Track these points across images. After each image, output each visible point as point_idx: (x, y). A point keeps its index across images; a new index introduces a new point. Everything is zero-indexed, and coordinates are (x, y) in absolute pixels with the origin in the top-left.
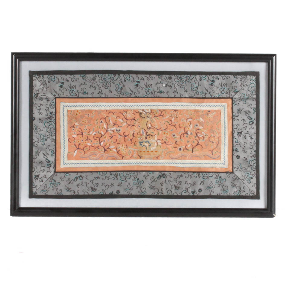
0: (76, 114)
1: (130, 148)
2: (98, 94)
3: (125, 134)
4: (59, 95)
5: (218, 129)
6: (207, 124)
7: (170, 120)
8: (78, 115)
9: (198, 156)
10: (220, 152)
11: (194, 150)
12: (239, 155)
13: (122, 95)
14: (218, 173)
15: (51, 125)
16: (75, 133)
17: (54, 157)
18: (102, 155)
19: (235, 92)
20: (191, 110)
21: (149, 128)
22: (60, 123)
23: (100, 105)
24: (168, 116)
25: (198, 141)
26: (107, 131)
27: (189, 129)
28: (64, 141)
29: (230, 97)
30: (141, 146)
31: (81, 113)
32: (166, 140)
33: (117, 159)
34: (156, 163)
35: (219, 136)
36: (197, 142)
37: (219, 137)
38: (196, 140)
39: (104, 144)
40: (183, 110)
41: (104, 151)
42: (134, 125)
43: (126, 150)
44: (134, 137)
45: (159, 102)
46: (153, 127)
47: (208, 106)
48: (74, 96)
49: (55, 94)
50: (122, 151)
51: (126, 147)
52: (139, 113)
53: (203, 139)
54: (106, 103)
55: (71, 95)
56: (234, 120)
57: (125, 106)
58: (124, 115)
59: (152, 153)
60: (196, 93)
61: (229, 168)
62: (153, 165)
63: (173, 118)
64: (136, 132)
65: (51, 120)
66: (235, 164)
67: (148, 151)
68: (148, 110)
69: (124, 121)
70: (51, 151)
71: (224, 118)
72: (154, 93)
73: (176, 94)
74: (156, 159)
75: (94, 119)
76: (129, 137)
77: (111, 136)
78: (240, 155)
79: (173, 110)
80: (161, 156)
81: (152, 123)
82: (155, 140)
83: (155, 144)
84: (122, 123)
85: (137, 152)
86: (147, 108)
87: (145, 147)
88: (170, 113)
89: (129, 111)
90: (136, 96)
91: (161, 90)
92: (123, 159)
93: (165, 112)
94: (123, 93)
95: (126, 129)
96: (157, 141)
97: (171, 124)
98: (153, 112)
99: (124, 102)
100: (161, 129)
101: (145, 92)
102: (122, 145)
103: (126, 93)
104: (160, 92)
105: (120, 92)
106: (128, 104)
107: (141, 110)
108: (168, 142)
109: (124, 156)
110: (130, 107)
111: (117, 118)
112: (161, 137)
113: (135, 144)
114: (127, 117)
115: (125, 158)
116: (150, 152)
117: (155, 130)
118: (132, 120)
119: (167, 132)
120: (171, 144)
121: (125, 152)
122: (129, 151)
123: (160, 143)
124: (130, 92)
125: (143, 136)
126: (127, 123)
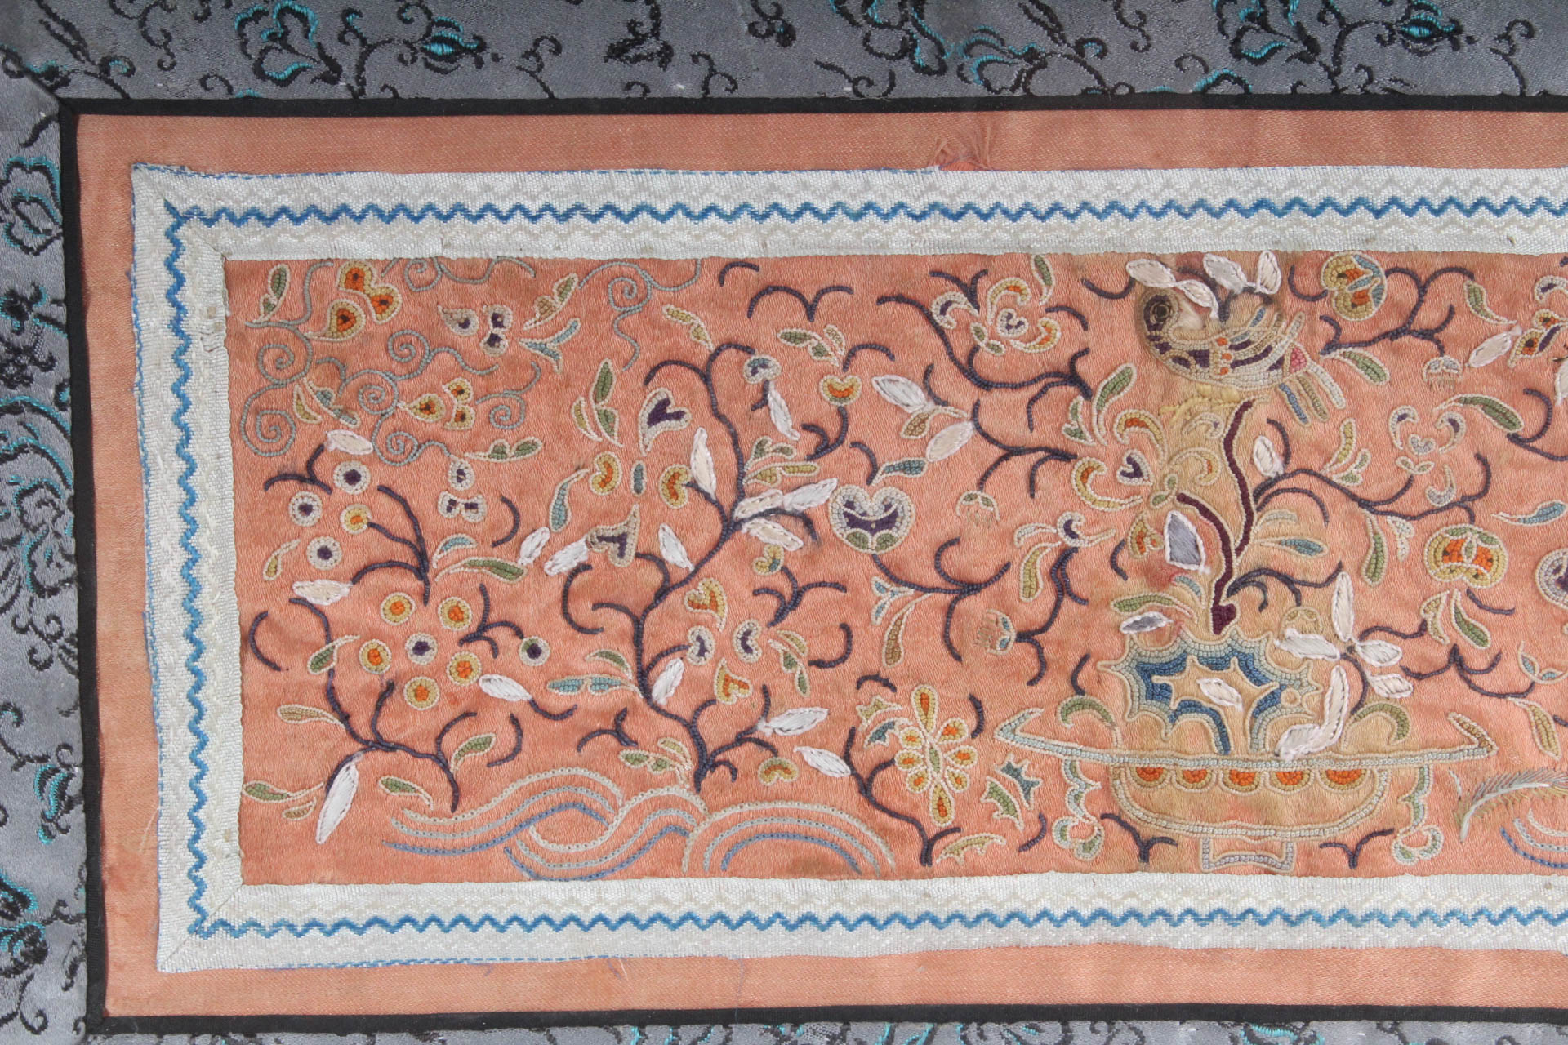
0: (332, 321)
1: (1021, 742)
2: (615, 64)
3: (955, 560)
4: (117, 70)
8: (362, 321)
13: (925, 70)
15: (21, 449)
16: (325, 553)
17: (74, 845)
18: (673, 814)
21: (1258, 492)
22: (133, 423)
23: (642, 198)
24: (1501, 343)
26: (730, 526)
28: (197, 655)
30: (1152, 711)
31: (399, 298)
32: (1466, 643)
33: (853, 869)
34: (1333, 919)
39: (689, 681)
41: (698, 777)
42: (1063, 456)
43: (964, 757)
44: (1067, 601)
45: (1390, 162)
46: (1303, 481)
48: (302, 90)
49: (66, 62)
50: (914, 770)
51: (967, 723)
52: (1132, 297)
54: (714, 176)
55: (260, 73)
57: (958, 216)
58: (947, 321)
59: (1286, 800)
62: (1304, 937)
64: (1092, 547)
65: (18, 394)
67: (1240, 768)
68: (1250, 263)
69: (941, 402)
70: (34, 770)
72: (1338, 47)
74: (1343, 861)
75: (567, 383)
76: (1001, 594)
77: (788, 592)
80: (1400, 838)
81: (1293, 427)
82: (1333, 638)
83: (1327, 683)
84: (923, 421)
85: (1099, 785)
86: (1236, 233)
87: (1211, 726)
88: (1530, 299)
89: (1011, 280)
90: (1099, 78)
91: (1428, 8)
92: (930, 876)
93: (1472, 291)
94: (934, 40)
95: (971, 498)
96: (1351, 649)
97: (1540, 434)
98: (1313, 291)
99: (951, 163)
100: (1408, 495)
101: (1214, 33)
102: (915, 702)
103: (979, 42)
104: (1415, 31)
105: (901, 34)
106: (993, 187)
107: (1159, 259)
108: (1492, 666)
109: (942, 834)
110: (1028, 227)
111: (855, 362)
112: (1405, 604)
113: (1079, 691)
114: (978, 354)
115: (960, 859)
116: (1268, 789)
117: (1333, 518)
118: (1043, 391)
119: (1481, 536)
120: (1532, 685)
121: (958, 780)
122: (1009, 769)
123: (1388, 670)
124: (1026, 34)
125: (1188, 595)
126: (984, 419)
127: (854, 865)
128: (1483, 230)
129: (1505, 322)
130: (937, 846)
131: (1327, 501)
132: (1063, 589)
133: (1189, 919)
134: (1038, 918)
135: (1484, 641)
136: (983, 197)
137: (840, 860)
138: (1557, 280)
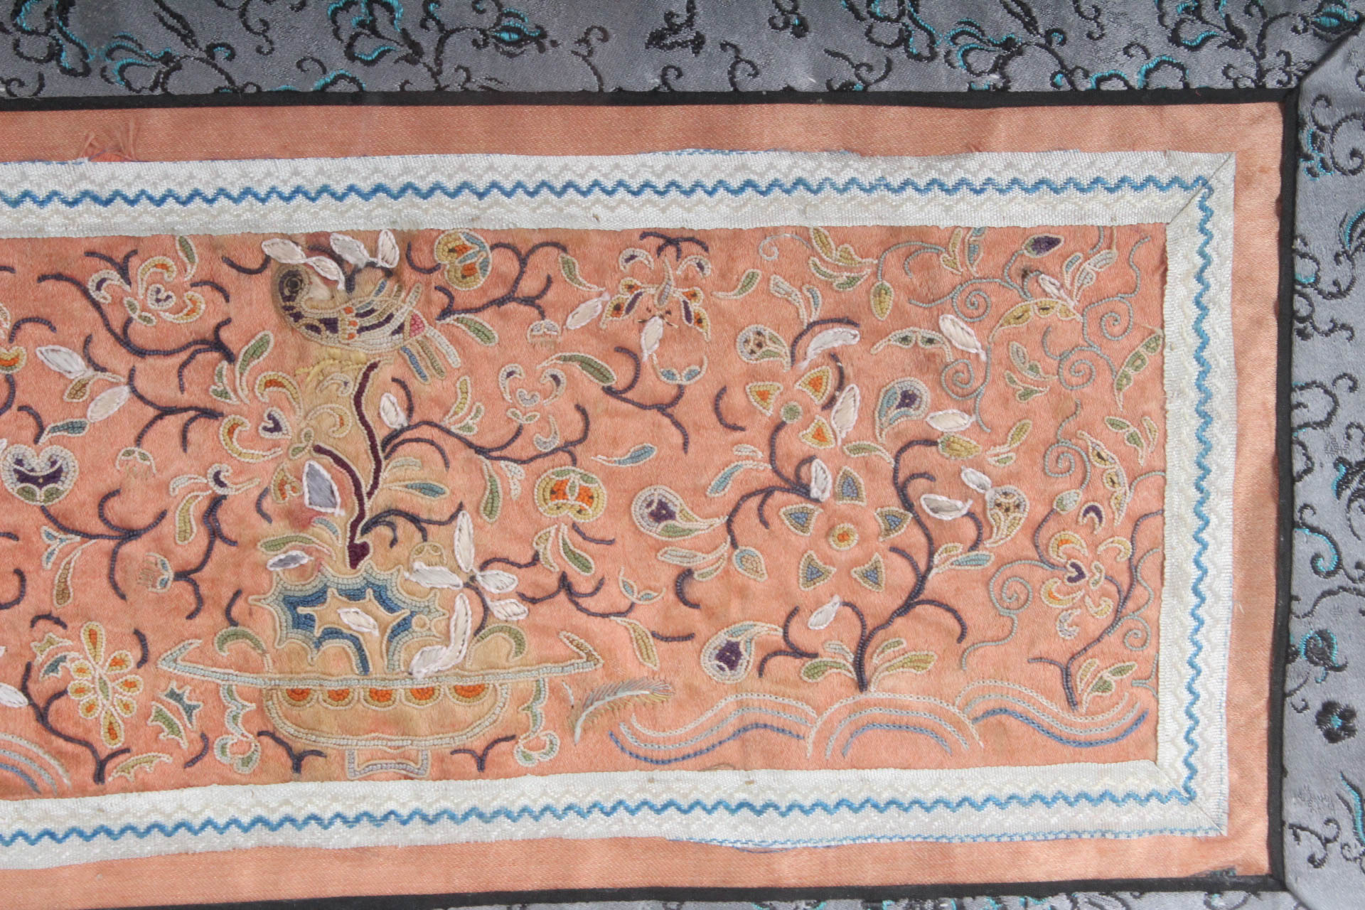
1: (182, 669)
3: (116, 509)
5: (1132, 429)
6: (1020, 388)
7: (621, 350)
9: (919, 729)
10: (1151, 677)
11: (874, 661)
12: (1343, 701)
13: (71, 72)
14: (1126, 895)
19: (1321, 32)
20: (842, 236)
21: (386, 442)
24: (592, 308)
25: (915, 567)
27: (819, 435)
29: (1271, 83)
30: (297, 638)
32: (573, 571)
33: (34, 790)
34: (466, 816)
35: (1140, 508)
36: (909, 579)
37: (1137, 522)
38: (894, 549)
40: (764, 232)
42: (210, 414)
43: (131, 685)
44: (219, 545)
45: (489, 151)
46: (426, 432)
47: (1030, 180)
50: (85, 699)
51: (133, 655)
52: (268, 272)
53: (974, 546)
56: (1303, 335)
57: (107, 202)
58: (102, 296)
59: (420, 712)
60: (903, 40)
61: (1237, 834)
62: (441, 834)
63: (655, 328)
64: (240, 494)
66: (1299, 794)
67: (378, 686)
68: (371, 240)
69: (99, 369)
71: (1194, 312)
72: (439, 50)
73: (683, 57)
74: (472, 765)
76: (158, 540)
78: (1356, 704)
79: (645, 234)
80: (521, 742)
81: (415, 384)
82: (456, 569)
83: (452, 610)
84: (84, 386)
85: (253, 706)
86: (357, 215)
87: (351, 650)
88: (615, 269)
89: (158, 259)
90: (229, 78)
91: (517, 16)
92: (103, 792)
93: (566, 263)
94: (78, 45)
95: (129, 453)
96: (473, 578)
97: (630, 387)
98: (428, 265)
99: (98, 155)
100: (519, 442)
101: (331, 38)
102: (84, 637)
103: (119, 47)
104: (505, 36)
105: (48, 40)
106: (139, 176)
107: (290, 238)
108: (597, 589)
109: (113, 755)
110: (171, 211)
111: (20, 335)
112: (519, 538)
113: (233, 623)
114: (132, 326)
115: (130, 777)
116: (402, 702)
117: (453, 464)
118: (192, 357)
119: (583, 477)
120: (632, 606)
121: (126, 706)
122: (173, 695)
123: (506, 596)
124: (161, 40)
125: (326, 534)
126: (140, 383)
127: (34, 786)
128: (573, 209)
129: (596, 289)
130: (109, 766)
131: (447, 449)
132: (215, 533)
133: (338, 822)
134: (203, 827)
135: (588, 568)
136: (129, 185)
137: (19, 781)
138: (638, 252)
